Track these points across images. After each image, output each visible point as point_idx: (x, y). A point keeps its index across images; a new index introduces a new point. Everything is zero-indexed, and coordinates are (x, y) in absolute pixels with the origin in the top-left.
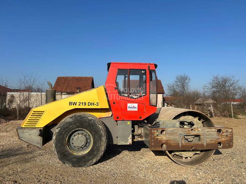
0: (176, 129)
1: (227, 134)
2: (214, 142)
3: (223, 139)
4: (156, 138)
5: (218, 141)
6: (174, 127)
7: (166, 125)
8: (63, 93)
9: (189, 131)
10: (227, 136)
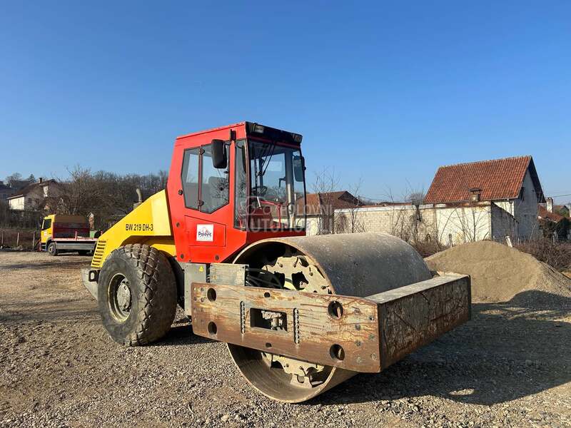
0: (235, 289)
1: (357, 321)
2: (319, 341)
3: (347, 337)
4: (199, 307)
5: (331, 341)
6: (232, 283)
7: (220, 276)
8: (438, 206)
9: (260, 297)
10: (358, 328)
